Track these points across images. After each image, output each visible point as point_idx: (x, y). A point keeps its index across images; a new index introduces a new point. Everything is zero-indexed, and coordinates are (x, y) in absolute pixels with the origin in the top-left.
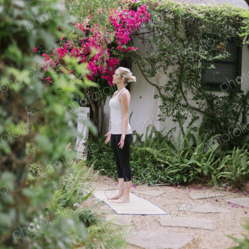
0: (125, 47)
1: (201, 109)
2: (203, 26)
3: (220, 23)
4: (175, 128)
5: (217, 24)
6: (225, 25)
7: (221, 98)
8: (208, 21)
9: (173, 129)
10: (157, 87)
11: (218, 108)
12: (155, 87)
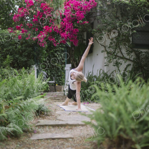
0: (81, 21)
1: (131, 59)
2: (129, 8)
3: (139, 6)
4: (115, 71)
5: (137, 7)
6: (142, 7)
7: (144, 52)
8: (131, 5)
9: (114, 71)
10: (104, 47)
11: (142, 58)
12: (103, 46)
